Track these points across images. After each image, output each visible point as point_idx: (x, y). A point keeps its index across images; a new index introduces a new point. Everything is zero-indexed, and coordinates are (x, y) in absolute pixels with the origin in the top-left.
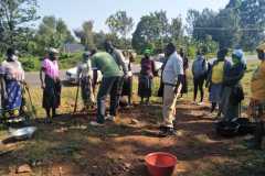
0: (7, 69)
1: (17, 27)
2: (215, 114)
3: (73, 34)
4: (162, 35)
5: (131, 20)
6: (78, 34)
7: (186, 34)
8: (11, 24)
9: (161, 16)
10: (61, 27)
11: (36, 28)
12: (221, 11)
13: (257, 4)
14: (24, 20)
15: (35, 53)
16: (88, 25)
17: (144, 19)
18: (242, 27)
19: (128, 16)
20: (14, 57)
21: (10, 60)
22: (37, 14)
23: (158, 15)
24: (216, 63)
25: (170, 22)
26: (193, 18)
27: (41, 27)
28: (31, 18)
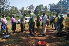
0: (2, 20)
1: (5, 9)
2: (56, 31)
3: (19, 11)
4: (42, 10)
5: (34, 7)
7: (48, 10)
8: (3, 8)
9: (42, 6)
10: (16, 9)
12: (57, 4)
13: (66, 2)
14: (6, 7)
15: (9, 16)
16: (23, 8)
17: (37, 6)
18: (63, 8)
20: (4, 17)
21: (3, 18)
22: (10, 6)
23: (41, 5)
24: (55, 17)
25: (44, 7)
26: (50, 6)
27: (11, 9)
28: (8, 7)
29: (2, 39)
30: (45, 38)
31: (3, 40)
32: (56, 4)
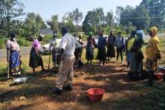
1: (12, 20)
3: (46, 23)
4: (101, 23)
5: (81, 14)
6: (49, 23)
7: (116, 22)
8: (8, 18)
9: (100, 11)
10: (38, 19)
11: (24, 20)
12: (137, 7)
13: (160, 2)
14: (16, 15)
15: (22, 36)
16: (55, 18)
17: (89, 13)
18: (151, 16)
19: (80, 11)
22: (24, 12)
23: (98, 11)
25: (106, 15)
26: (120, 12)
27: (26, 19)
28: (20, 14)
29: (11, 85)
30: (103, 84)
31: (13, 87)
32: (135, 8)
